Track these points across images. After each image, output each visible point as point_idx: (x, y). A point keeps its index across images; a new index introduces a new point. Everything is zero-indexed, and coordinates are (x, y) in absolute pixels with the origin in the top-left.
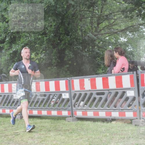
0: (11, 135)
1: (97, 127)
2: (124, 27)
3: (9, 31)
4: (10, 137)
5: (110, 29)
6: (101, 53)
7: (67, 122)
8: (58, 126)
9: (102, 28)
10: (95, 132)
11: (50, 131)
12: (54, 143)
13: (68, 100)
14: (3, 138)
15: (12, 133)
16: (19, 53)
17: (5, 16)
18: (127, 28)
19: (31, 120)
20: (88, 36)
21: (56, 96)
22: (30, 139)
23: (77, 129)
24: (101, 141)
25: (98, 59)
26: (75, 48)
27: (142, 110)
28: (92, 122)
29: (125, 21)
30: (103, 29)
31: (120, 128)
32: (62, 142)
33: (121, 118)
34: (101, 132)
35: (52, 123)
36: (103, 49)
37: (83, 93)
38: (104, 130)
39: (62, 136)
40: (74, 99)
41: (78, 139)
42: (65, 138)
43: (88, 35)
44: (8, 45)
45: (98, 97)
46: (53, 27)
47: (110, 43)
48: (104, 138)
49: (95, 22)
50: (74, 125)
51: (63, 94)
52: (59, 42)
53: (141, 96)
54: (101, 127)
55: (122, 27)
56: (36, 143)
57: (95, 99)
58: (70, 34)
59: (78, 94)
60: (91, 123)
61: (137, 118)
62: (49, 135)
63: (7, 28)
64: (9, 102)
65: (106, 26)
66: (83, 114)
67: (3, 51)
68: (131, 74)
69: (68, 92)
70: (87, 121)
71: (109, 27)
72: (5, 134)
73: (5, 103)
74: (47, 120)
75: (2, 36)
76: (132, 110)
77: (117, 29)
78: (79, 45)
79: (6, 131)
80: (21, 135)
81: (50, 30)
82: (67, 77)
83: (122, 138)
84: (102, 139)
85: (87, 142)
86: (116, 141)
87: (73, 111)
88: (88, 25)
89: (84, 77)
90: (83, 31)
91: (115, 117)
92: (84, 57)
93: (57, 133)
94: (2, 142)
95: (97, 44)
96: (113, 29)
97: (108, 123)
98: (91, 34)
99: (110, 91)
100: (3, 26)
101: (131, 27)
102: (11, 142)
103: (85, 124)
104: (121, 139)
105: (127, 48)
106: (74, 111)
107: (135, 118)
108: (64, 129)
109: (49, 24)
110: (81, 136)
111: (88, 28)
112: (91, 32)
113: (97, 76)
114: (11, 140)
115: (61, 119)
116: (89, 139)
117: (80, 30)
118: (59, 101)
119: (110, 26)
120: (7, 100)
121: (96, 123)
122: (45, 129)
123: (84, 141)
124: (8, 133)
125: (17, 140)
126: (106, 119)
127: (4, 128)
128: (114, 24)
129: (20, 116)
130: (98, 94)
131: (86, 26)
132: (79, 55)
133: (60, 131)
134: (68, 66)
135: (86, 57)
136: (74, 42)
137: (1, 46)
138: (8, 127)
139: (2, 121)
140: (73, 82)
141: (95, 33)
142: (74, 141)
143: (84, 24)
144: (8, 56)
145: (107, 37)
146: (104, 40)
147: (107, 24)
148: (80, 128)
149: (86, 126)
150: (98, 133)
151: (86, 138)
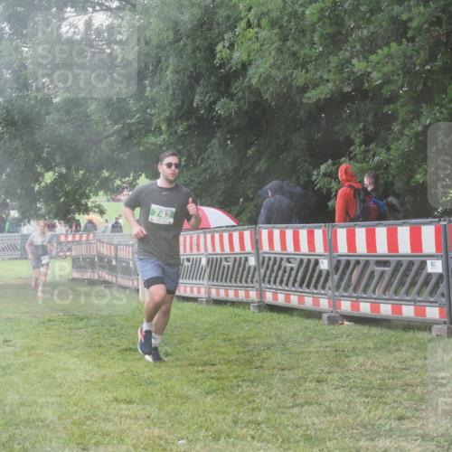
3: (418, 68)
14: (398, 391)
17: (403, 16)
44: (410, 107)
63: (411, 58)
64: (413, 283)
67: (396, 127)
72: (402, 380)
73: (401, 284)
79: (407, 372)
94: (395, 405)
102: (424, 407)
114: (422, 399)
120: (408, 276)
124: (410, 376)
127: (399, 362)
129: (448, 328)
137: (388, 109)
138: (413, 360)
139: (393, 339)
144: (410, 141)
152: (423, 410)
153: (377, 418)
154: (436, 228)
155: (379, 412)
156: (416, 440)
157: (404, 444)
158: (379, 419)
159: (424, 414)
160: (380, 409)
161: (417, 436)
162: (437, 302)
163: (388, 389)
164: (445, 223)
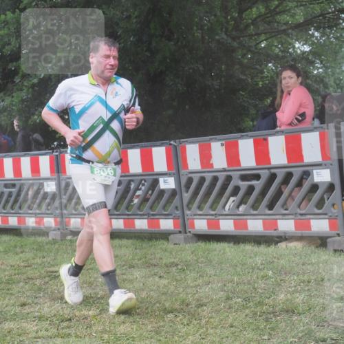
0: (40, 277)
1: (245, 256)
2: (303, 18)
4: (38, 282)
5: (269, 23)
6: (250, 80)
7: (172, 246)
8: (151, 255)
9: (250, 21)
10: (238, 269)
11: (132, 267)
12: (144, 295)
13: (174, 193)
14: (21, 284)
15: (43, 272)
18: (310, 20)
20: (218, 41)
21: (143, 185)
22: (85, 285)
23: (197, 260)
24: (255, 289)
25: (242, 95)
26: (186, 68)
28: (232, 245)
29: (304, 3)
30: (253, 24)
31: (298, 257)
32: (163, 294)
33: (300, 235)
34: (253, 268)
35: (136, 249)
36: (252, 71)
37: (209, 177)
38: (260, 262)
40: (187, 192)
41: (199, 285)
42: (168, 283)
43: (217, 37)
45: (244, 185)
46: (135, 21)
47: (269, 57)
48: (260, 282)
49: (233, 7)
50: (190, 252)
51: (161, 180)
52: (149, 55)
54: (253, 255)
55: (297, 17)
56: (99, 296)
58: (176, 37)
59: (196, 178)
60: (228, 247)
61: (338, 235)
62: (131, 277)
65: (259, 16)
66: (209, 225)
67: (17, 80)
68: (322, 131)
69: (174, 174)
70: (219, 243)
71: (268, 17)
72: (25, 275)
74: (125, 242)
75: (13, 43)
76: (326, 214)
77: (286, 23)
78: (197, 63)
79: (29, 268)
81: (127, 28)
82: (170, 140)
84: (256, 285)
85: (222, 293)
86: (290, 289)
87: (186, 220)
88: (219, 14)
89: (211, 139)
90: (205, 28)
91: (285, 233)
92: (208, 91)
93: (150, 271)
94: (19, 295)
95: (239, 59)
96: (276, 22)
97: (269, 246)
98: (225, 37)
99: (273, 171)
100: (14, 20)
101: (319, 16)
103: (215, 250)
104: (302, 284)
105: (311, 68)
106: (188, 219)
107: (334, 232)
108: (164, 261)
109: (122, 13)
110: (206, 279)
112: (224, 30)
113: (242, 136)
114: (40, 289)
115: (157, 239)
116: (225, 285)
117: (197, 26)
118: (151, 195)
119: (269, 15)
121: (242, 246)
123: (214, 289)
124: (31, 272)
125: (55, 289)
127: (23, 261)
128: (278, 10)
129: (61, 233)
130: (244, 178)
131: (213, 17)
132: (197, 86)
133: (155, 266)
135: (213, 91)
136: (184, 54)
137: (12, 66)
138: (34, 259)
139: (18, 244)
140: (184, 150)
141: (234, 33)
142: (189, 290)
143: (207, 12)
144: (28, 90)
145: (262, 41)
146: (256, 48)
147: (263, 10)
148: (202, 259)
149: (218, 255)
150: (247, 270)
151: (218, 282)
152: (40, 297)
153: (4, 306)
154: (50, 158)
155: (6, 301)
156: (34, 321)
157: (24, 325)
158: (6, 306)
159: (41, 300)
160: (7, 299)
161: (35, 317)
162: (52, 214)
163: (14, 282)
164: (57, 154)
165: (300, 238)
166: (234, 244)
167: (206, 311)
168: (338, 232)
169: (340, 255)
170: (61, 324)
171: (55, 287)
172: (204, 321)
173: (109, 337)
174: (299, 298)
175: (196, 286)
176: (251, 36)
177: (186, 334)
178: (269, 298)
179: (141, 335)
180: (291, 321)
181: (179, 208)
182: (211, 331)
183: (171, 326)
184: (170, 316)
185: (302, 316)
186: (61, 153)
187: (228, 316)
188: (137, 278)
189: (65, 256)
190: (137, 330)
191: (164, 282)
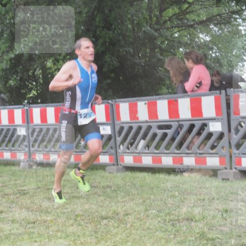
0: (14, 194)
1: (159, 182)
2: (205, 17)
3: (8, 21)
5: (181, 20)
7: (108, 174)
8: (93, 180)
9: (167, 18)
10: (154, 190)
12: (87, 207)
13: (110, 138)
15: (15, 190)
16: (25, 58)
18: (211, 18)
19: (46, 170)
20: (145, 32)
23: (125, 184)
24: (165, 203)
25: (161, 70)
26: (121, 51)
27: (235, 154)
28: (150, 174)
29: (207, 6)
30: (169, 20)
31: (197, 183)
32: (100, 206)
33: (199, 168)
34: (165, 190)
36: (168, 54)
37: (135, 126)
38: (170, 186)
39: (99, 196)
40: (119, 136)
41: (126, 201)
42: (104, 199)
43: (144, 29)
44: (7, 45)
45: (160, 132)
46: (84, 15)
47: (181, 44)
48: (169, 199)
49: (156, 7)
50: (120, 178)
51: (101, 128)
53: (233, 131)
54: (165, 181)
55: (201, 16)
56: (55, 207)
57: (155, 135)
58: (113, 27)
59: (126, 127)
60: (148, 175)
61: (226, 168)
63: (4, 15)
65: (174, 15)
66: (135, 160)
68: (217, 95)
69: (110, 124)
70: (141, 173)
71: (180, 16)
72: (3, 193)
73: (3, 141)
76: (217, 154)
77: (194, 20)
78: (129, 47)
79: (5, 188)
80: (31, 194)
81: (79, 20)
82: (108, 100)
83: (200, 200)
84: (166, 201)
85: (142, 206)
86: (190, 205)
87: (118, 156)
88: (144, 12)
89: (138, 100)
90: (135, 22)
91: (188, 166)
92: (137, 67)
95: (159, 45)
96: (186, 19)
97: (177, 175)
98: (149, 28)
99: (181, 123)
101: (216, 16)
102: (14, 206)
103: (139, 177)
104: (199, 202)
105: (211, 52)
106: (120, 156)
107: (223, 166)
108: (102, 184)
109: (76, 9)
110: (131, 197)
111: (144, 18)
112: (149, 24)
113: (160, 98)
115: (97, 169)
116: (144, 201)
117: (129, 21)
119: (181, 14)
120: (7, 137)
121: (157, 175)
122: (70, 185)
123: (137, 204)
125: (24, 202)
126: (174, 169)
128: (188, 11)
130: (160, 127)
131: (141, 15)
132: (128, 63)
133: (95, 187)
134: (109, 81)
135: (140, 67)
136: (120, 40)
138: (9, 181)
140: (118, 107)
141: (156, 26)
142: (119, 205)
143: (137, 11)
144: (7, 62)
145: (176, 32)
146: (171, 37)
147: (177, 11)
148: (129, 184)
149: (140, 181)
150: (160, 192)
151: (140, 199)
154: (22, 111)
156: (8, 223)
159: (14, 209)
161: (9, 221)
162: (23, 150)
164: (27, 108)
165: (199, 170)
166: (152, 173)
167: (131, 218)
168: (226, 166)
169: (227, 182)
170: (28, 225)
171: (24, 201)
172: (129, 225)
173: (61, 234)
174: (197, 211)
175: (124, 202)
176: (168, 29)
177: (116, 233)
178: (175, 210)
179: (84, 233)
180: (190, 226)
181: (114, 148)
182: (133, 232)
183: (105, 228)
184: (105, 221)
185: (198, 222)
186: (30, 107)
187: (146, 222)
188: (82, 195)
189: (31, 180)
190: (81, 230)
191: (101, 198)
